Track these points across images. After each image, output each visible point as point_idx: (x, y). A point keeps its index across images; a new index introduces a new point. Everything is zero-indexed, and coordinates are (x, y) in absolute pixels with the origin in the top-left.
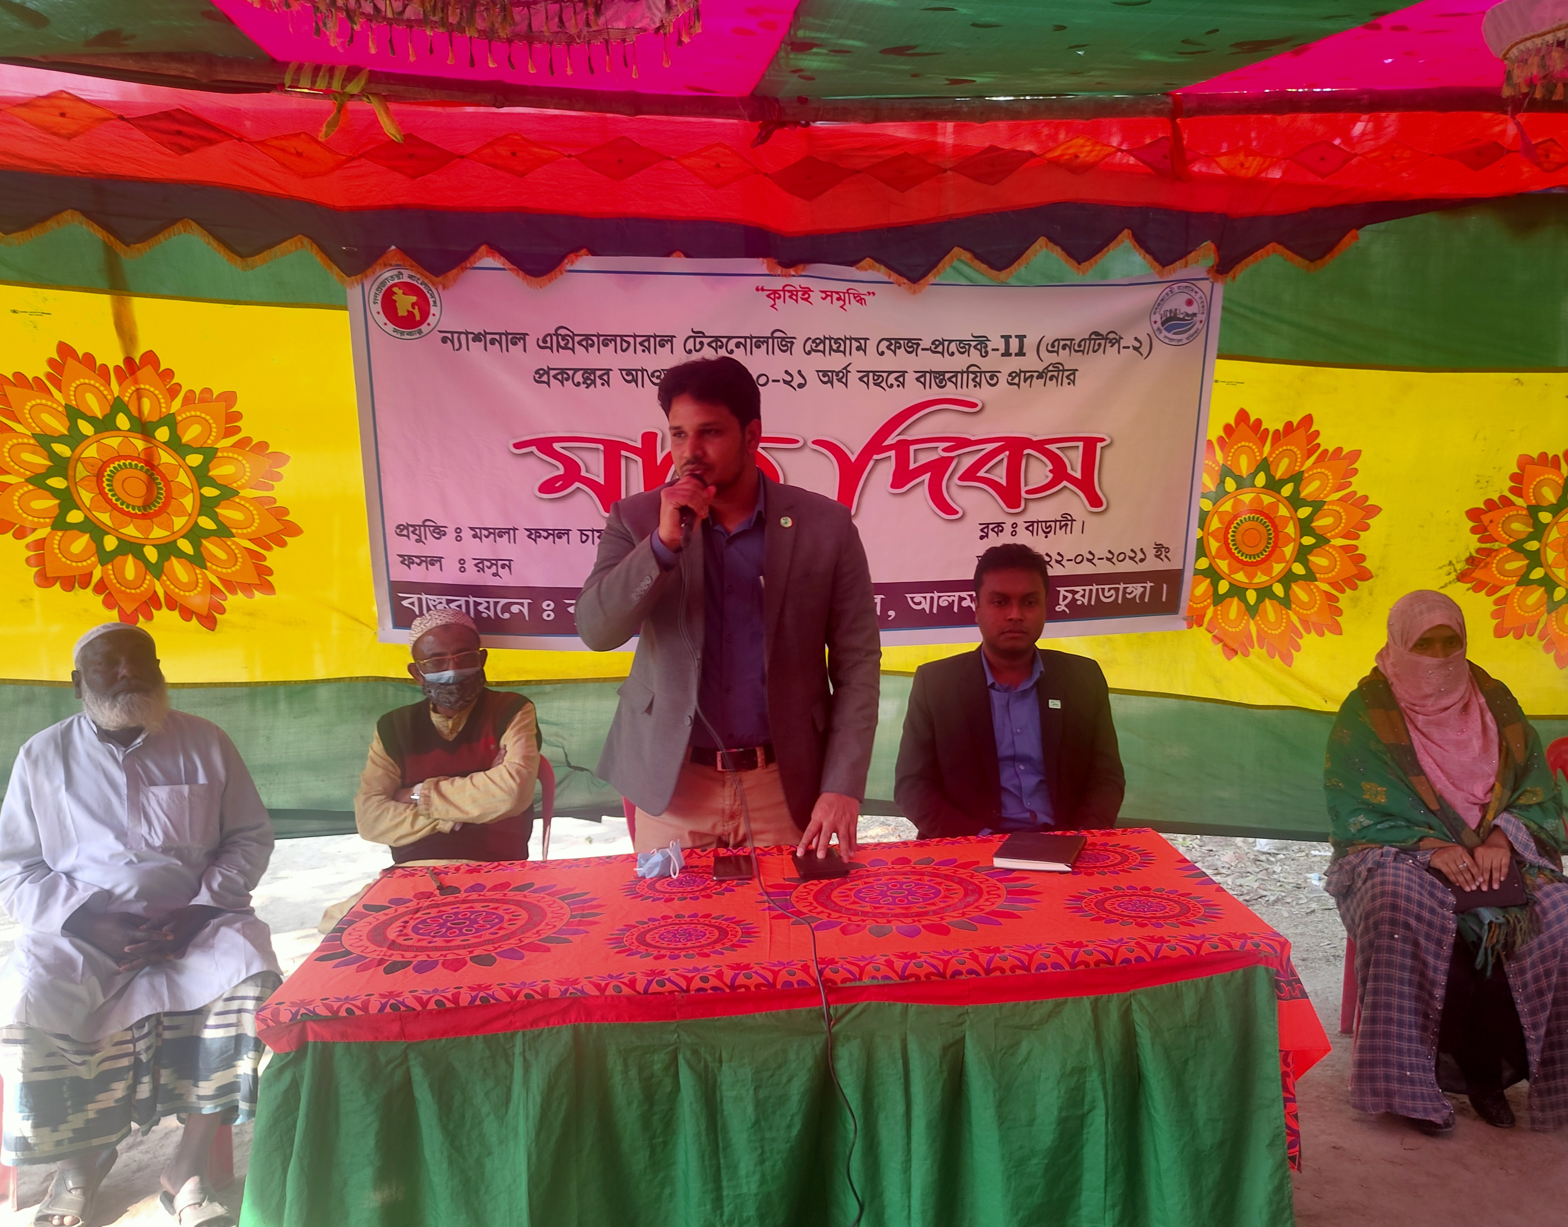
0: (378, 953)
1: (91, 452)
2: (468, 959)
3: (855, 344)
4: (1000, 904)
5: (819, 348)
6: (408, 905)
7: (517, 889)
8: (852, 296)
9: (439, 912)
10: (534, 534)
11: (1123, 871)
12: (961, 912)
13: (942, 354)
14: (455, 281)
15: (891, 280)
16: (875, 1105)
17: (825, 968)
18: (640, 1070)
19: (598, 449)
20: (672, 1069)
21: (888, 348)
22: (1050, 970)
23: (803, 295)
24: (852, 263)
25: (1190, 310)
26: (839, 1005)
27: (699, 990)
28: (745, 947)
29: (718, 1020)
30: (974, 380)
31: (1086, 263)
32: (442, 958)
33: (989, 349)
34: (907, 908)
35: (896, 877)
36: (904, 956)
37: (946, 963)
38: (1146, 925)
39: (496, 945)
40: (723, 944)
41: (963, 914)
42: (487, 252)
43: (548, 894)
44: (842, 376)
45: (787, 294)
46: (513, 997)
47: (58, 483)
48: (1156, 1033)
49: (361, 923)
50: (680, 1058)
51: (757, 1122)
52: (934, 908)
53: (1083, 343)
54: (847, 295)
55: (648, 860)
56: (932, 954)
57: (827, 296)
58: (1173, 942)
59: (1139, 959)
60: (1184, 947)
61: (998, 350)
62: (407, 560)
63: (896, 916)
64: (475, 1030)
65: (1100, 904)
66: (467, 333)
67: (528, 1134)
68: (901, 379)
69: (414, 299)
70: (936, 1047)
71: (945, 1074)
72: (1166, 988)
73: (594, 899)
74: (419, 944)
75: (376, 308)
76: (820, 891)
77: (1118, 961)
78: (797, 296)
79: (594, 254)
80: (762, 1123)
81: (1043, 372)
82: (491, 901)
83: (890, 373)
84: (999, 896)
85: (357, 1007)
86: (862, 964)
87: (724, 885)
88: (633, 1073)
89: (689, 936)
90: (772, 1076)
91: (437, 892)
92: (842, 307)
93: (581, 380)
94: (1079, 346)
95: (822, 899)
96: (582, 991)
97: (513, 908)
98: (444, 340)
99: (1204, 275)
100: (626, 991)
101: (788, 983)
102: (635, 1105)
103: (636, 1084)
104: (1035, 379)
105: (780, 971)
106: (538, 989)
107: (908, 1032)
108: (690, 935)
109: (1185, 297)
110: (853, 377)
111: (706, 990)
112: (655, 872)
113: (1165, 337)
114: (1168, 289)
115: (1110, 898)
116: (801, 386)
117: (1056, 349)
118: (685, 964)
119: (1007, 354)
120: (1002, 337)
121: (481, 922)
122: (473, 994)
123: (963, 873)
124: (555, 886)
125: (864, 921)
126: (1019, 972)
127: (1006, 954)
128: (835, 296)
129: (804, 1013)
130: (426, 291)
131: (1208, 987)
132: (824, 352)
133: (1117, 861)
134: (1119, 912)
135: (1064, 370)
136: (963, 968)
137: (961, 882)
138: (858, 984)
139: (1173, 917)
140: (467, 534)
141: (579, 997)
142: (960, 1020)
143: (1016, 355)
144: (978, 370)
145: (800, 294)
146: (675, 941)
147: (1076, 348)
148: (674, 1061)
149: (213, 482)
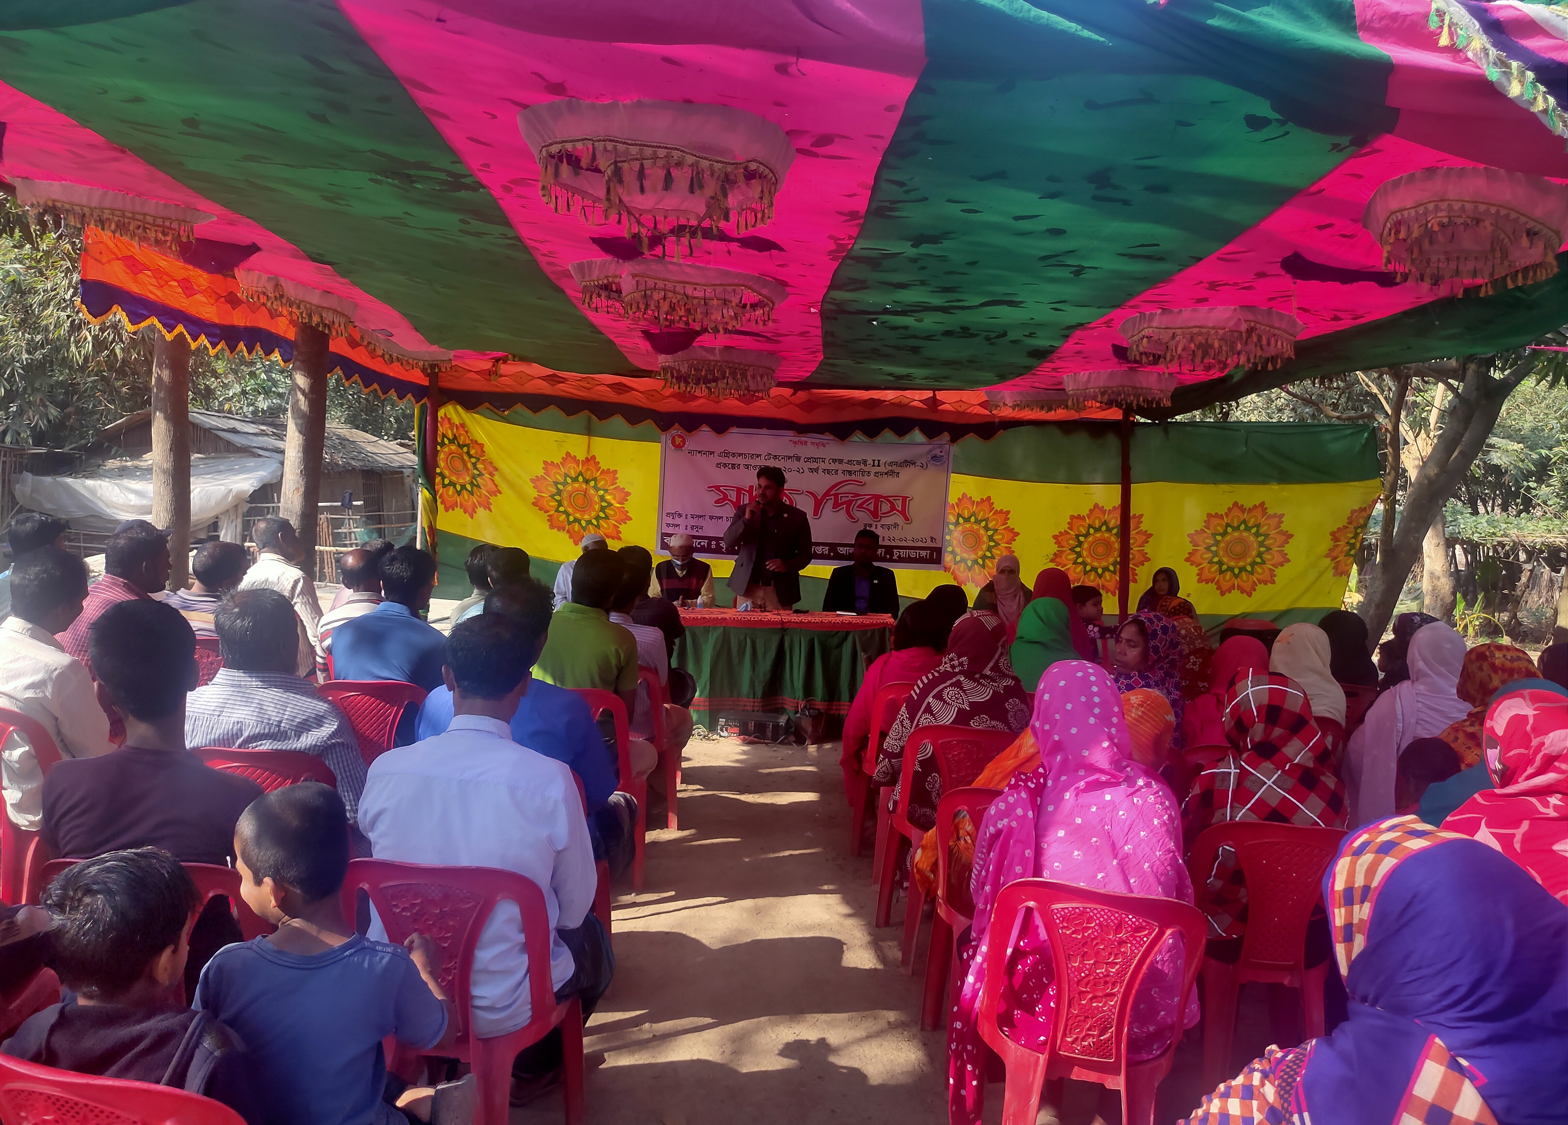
1: (569, 488)
3: (821, 460)
5: (809, 461)
10: (711, 517)
13: (851, 465)
14: (694, 434)
19: (735, 490)
21: (833, 462)
23: (805, 443)
25: (941, 454)
30: (861, 474)
31: (903, 437)
33: (867, 464)
44: (817, 470)
45: (800, 443)
47: (558, 498)
54: (819, 444)
57: (813, 444)
61: (871, 464)
62: (668, 525)
66: (696, 451)
68: (836, 472)
69: (681, 439)
75: (669, 442)
81: (887, 473)
83: (833, 470)
92: (817, 447)
93: (731, 467)
94: (900, 464)
98: (689, 453)
99: (946, 443)
104: (884, 475)
109: (939, 450)
110: (820, 471)
113: (932, 463)
114: (933, 447)
117: (891, 465)
119: (874, 465)
120: (872, 460)
130: (685, 437)
135: (895, 473)
140: (689, 516)
143: (877, 466)
144: (864, 471)
149: (605, 501)
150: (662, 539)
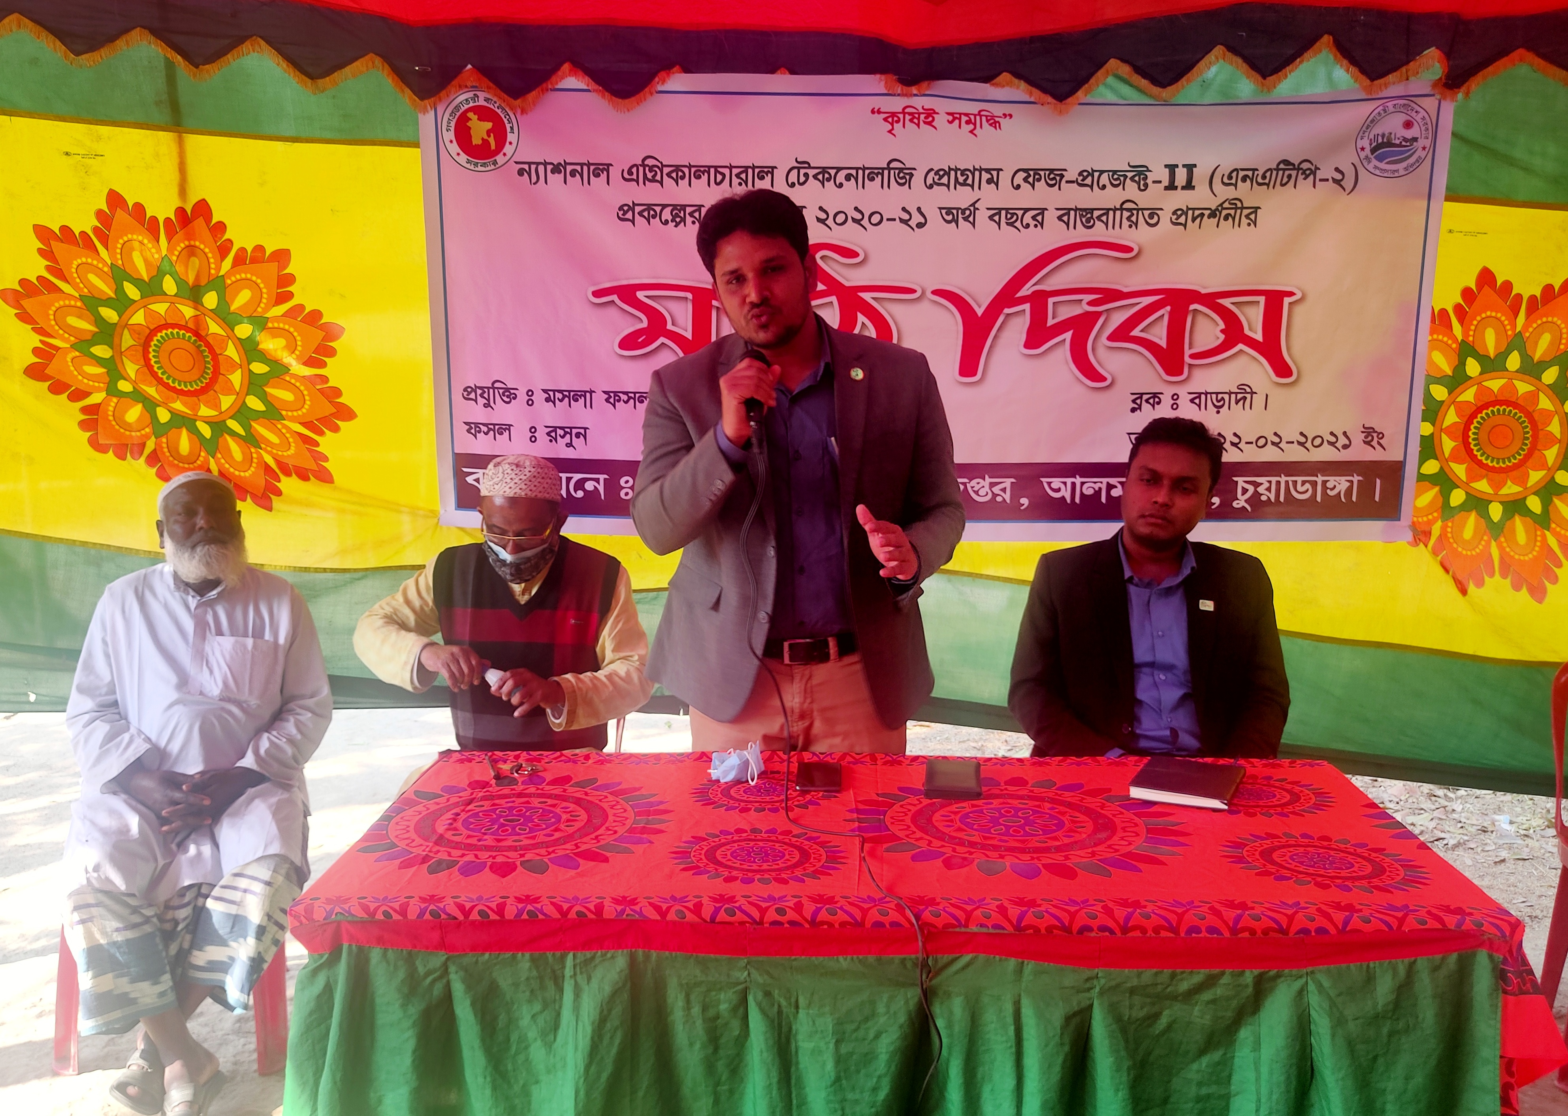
0: (424, 848)
1: (138, 318)
2: (518, 863)
3: (986, 176)
4: (1140, 846)
5: (942, 181)
6: (460, 794)
7: (578, 784)
8: (984, 119)
9: (493, 805)
10: (613, 396)
11: (1294, 813)
12: (1090, 850)
13: (1091, 187)
14: (534, 105)
15: (1032, 100)
16: (979, 1076)
17: (924, 910)
18: (705, 1009)
19: (687, 298)
20: (741, 1010)
21: (1025, 180)
22: (1204, 934)
23: (925, 118)
24: (987, 79)
25: (1409, 134)
26: (939, 956)
27: (775, 923)
28: (830, 875)
29: (795, 959)
30: (1128, 219)
31: (1274, 77)
32: (491, 860)
33: (1149, 181)
34: (1023, 842)
35: (1009, 801)
36: (1020, 902)
37: (1073, 915)
38: (1328, 886)
39: (551, 850)
40: (805, 869)
41: (1093, 854)
42: (570, 71)
43: (611, 793)
44: (969, 214)
45: (908, 117)
46: (564, 914)
47: (104, 350)
48: (1338, 1022)
49: (410, 812)
50: (750, 999)
51: (838, 1079)
52: (1058, 843)
53: (1268, 174)
54: (978, 118)
55: (723, 762)
56: (1055, 902)
57: (954, 119)
58: (1366, 913)
59: (1321, 931)
60: (1381, 920)
61: (1160, 182)
62: (473, 428)
63: (1011, 850)
64: (521, 947)
65: (1266, 855)
66: (545, 164)
67: (576, 1067)
68: (1039, 218)
69: (489, 125)
70: (1057, 1016)
71: (1067, 1048)
72: (1355, 970)
73: (662, 803)
74: (469, 841)
75: (449, 135)
76: (919, 813)
77: (1294, 929)
78: (919, 119)
79: (687, 70)
80: (844, 1082)
81: (1217, 209)
82: (549, 796)
83: (1026, 210)
84: (1138, 835)
85: (395, 911)
86: (969, 908)
87: (808, 797)
88: (696, 1010)
89: (765, 856)
90: (856, 1030)
91: (493, 782)
92: (971, 132)
93: (670, 218)
94: (1264, 177)
95: (922, 821)
96: (640, 913)
97: (572, 806)
98: (521, 172)
99: (1428, 91)
100: (690, 917)
101: (878, 925)
102: (698, 1046)
103: (699, 1023)
104: (1206, 217)
105: (870, 908)
106: (591, 906)
107: (1022, 994)
108: (767, 855)
109: (1402, 118)
110: (982, 216)
111: (783, 924)
112: (730, 777)
113: (1376, 167)
114: (1381, 108)
115: (1280, 848)
116: (920, 225)
117: (1233, 181)
118: (761, 889)
119: (1171, 187)
120: (1166, 166)
121: (536, 820)
122: (520, 906)
123: (1092, 802)
124: (620, 784)
125: (971, 853)
126: (1164, 934)
127: (1149, 909)
128: (964, 119)
129: (897, 961)
130: (503, 116)
131: (1410, 971)
132: (948, 186)
133: (1285, 800)
134: (1292, 867)
135: (1242, 208)
136: (1095, 924)
137: (1088, 812)
138: (963, 930)
139: (1362, 878)
140: (539, 397)
141: (637, 920)
142: (1088, 985)
143: (1183, 188)
144: (1135, 206)
145: (922, 117)
146: (749, 861)
147: (1260, 180)
148: (744, 1001)
149: (264, 357)
150: (460, 477)
